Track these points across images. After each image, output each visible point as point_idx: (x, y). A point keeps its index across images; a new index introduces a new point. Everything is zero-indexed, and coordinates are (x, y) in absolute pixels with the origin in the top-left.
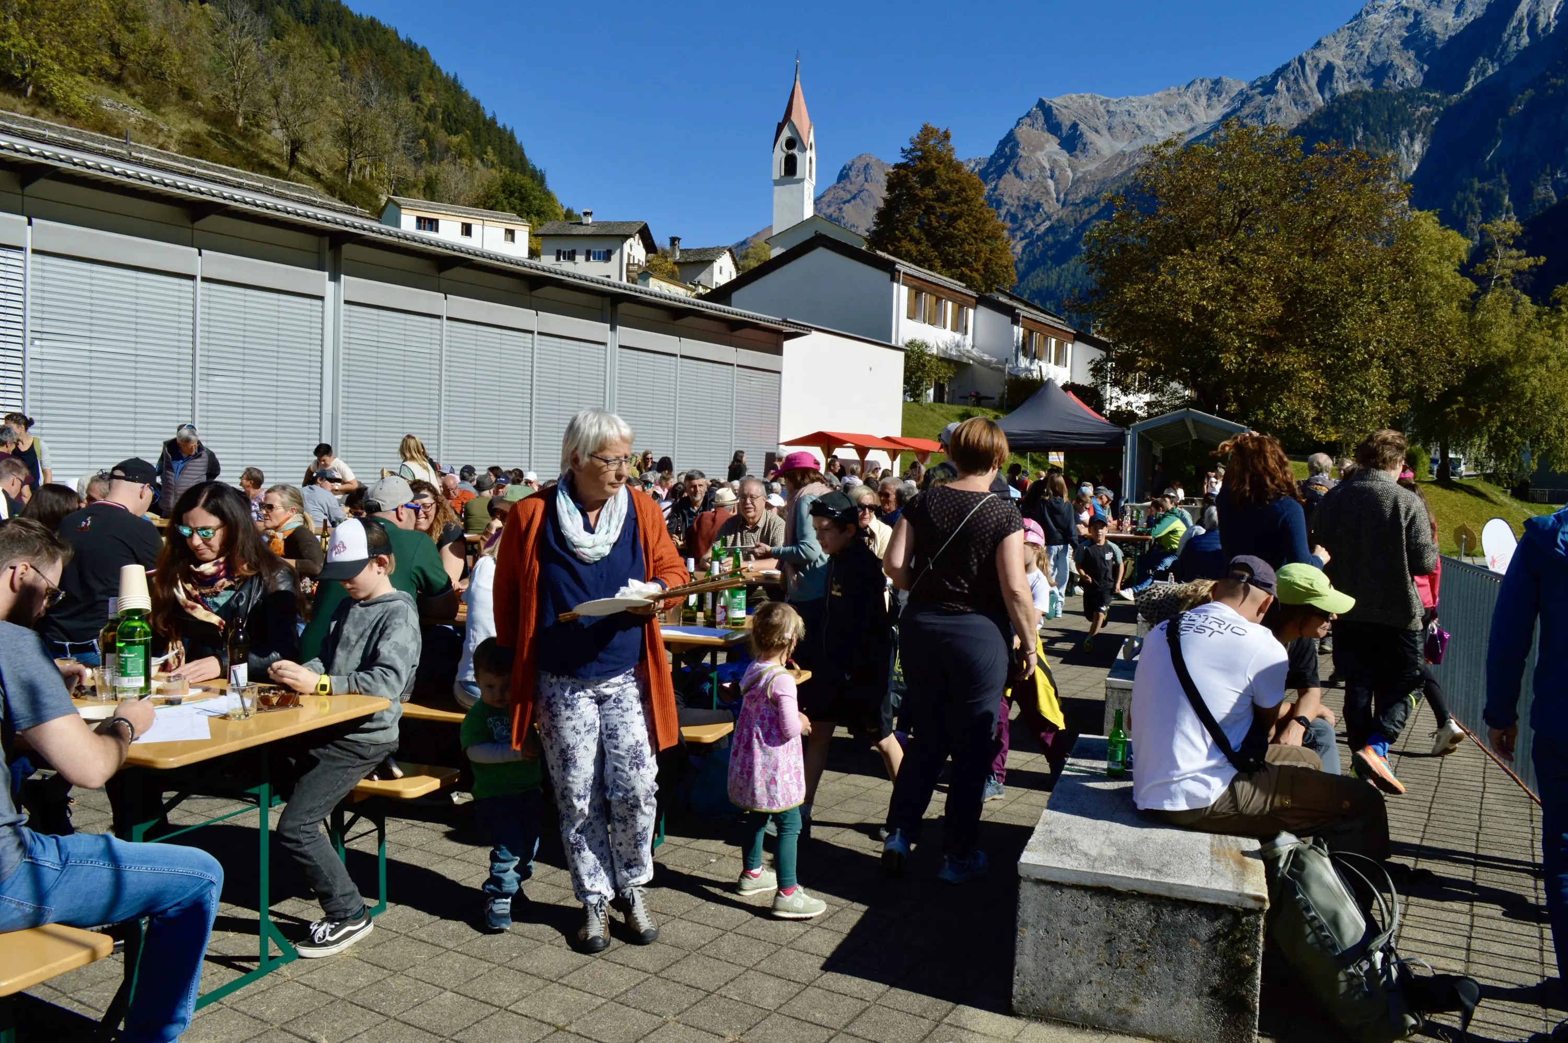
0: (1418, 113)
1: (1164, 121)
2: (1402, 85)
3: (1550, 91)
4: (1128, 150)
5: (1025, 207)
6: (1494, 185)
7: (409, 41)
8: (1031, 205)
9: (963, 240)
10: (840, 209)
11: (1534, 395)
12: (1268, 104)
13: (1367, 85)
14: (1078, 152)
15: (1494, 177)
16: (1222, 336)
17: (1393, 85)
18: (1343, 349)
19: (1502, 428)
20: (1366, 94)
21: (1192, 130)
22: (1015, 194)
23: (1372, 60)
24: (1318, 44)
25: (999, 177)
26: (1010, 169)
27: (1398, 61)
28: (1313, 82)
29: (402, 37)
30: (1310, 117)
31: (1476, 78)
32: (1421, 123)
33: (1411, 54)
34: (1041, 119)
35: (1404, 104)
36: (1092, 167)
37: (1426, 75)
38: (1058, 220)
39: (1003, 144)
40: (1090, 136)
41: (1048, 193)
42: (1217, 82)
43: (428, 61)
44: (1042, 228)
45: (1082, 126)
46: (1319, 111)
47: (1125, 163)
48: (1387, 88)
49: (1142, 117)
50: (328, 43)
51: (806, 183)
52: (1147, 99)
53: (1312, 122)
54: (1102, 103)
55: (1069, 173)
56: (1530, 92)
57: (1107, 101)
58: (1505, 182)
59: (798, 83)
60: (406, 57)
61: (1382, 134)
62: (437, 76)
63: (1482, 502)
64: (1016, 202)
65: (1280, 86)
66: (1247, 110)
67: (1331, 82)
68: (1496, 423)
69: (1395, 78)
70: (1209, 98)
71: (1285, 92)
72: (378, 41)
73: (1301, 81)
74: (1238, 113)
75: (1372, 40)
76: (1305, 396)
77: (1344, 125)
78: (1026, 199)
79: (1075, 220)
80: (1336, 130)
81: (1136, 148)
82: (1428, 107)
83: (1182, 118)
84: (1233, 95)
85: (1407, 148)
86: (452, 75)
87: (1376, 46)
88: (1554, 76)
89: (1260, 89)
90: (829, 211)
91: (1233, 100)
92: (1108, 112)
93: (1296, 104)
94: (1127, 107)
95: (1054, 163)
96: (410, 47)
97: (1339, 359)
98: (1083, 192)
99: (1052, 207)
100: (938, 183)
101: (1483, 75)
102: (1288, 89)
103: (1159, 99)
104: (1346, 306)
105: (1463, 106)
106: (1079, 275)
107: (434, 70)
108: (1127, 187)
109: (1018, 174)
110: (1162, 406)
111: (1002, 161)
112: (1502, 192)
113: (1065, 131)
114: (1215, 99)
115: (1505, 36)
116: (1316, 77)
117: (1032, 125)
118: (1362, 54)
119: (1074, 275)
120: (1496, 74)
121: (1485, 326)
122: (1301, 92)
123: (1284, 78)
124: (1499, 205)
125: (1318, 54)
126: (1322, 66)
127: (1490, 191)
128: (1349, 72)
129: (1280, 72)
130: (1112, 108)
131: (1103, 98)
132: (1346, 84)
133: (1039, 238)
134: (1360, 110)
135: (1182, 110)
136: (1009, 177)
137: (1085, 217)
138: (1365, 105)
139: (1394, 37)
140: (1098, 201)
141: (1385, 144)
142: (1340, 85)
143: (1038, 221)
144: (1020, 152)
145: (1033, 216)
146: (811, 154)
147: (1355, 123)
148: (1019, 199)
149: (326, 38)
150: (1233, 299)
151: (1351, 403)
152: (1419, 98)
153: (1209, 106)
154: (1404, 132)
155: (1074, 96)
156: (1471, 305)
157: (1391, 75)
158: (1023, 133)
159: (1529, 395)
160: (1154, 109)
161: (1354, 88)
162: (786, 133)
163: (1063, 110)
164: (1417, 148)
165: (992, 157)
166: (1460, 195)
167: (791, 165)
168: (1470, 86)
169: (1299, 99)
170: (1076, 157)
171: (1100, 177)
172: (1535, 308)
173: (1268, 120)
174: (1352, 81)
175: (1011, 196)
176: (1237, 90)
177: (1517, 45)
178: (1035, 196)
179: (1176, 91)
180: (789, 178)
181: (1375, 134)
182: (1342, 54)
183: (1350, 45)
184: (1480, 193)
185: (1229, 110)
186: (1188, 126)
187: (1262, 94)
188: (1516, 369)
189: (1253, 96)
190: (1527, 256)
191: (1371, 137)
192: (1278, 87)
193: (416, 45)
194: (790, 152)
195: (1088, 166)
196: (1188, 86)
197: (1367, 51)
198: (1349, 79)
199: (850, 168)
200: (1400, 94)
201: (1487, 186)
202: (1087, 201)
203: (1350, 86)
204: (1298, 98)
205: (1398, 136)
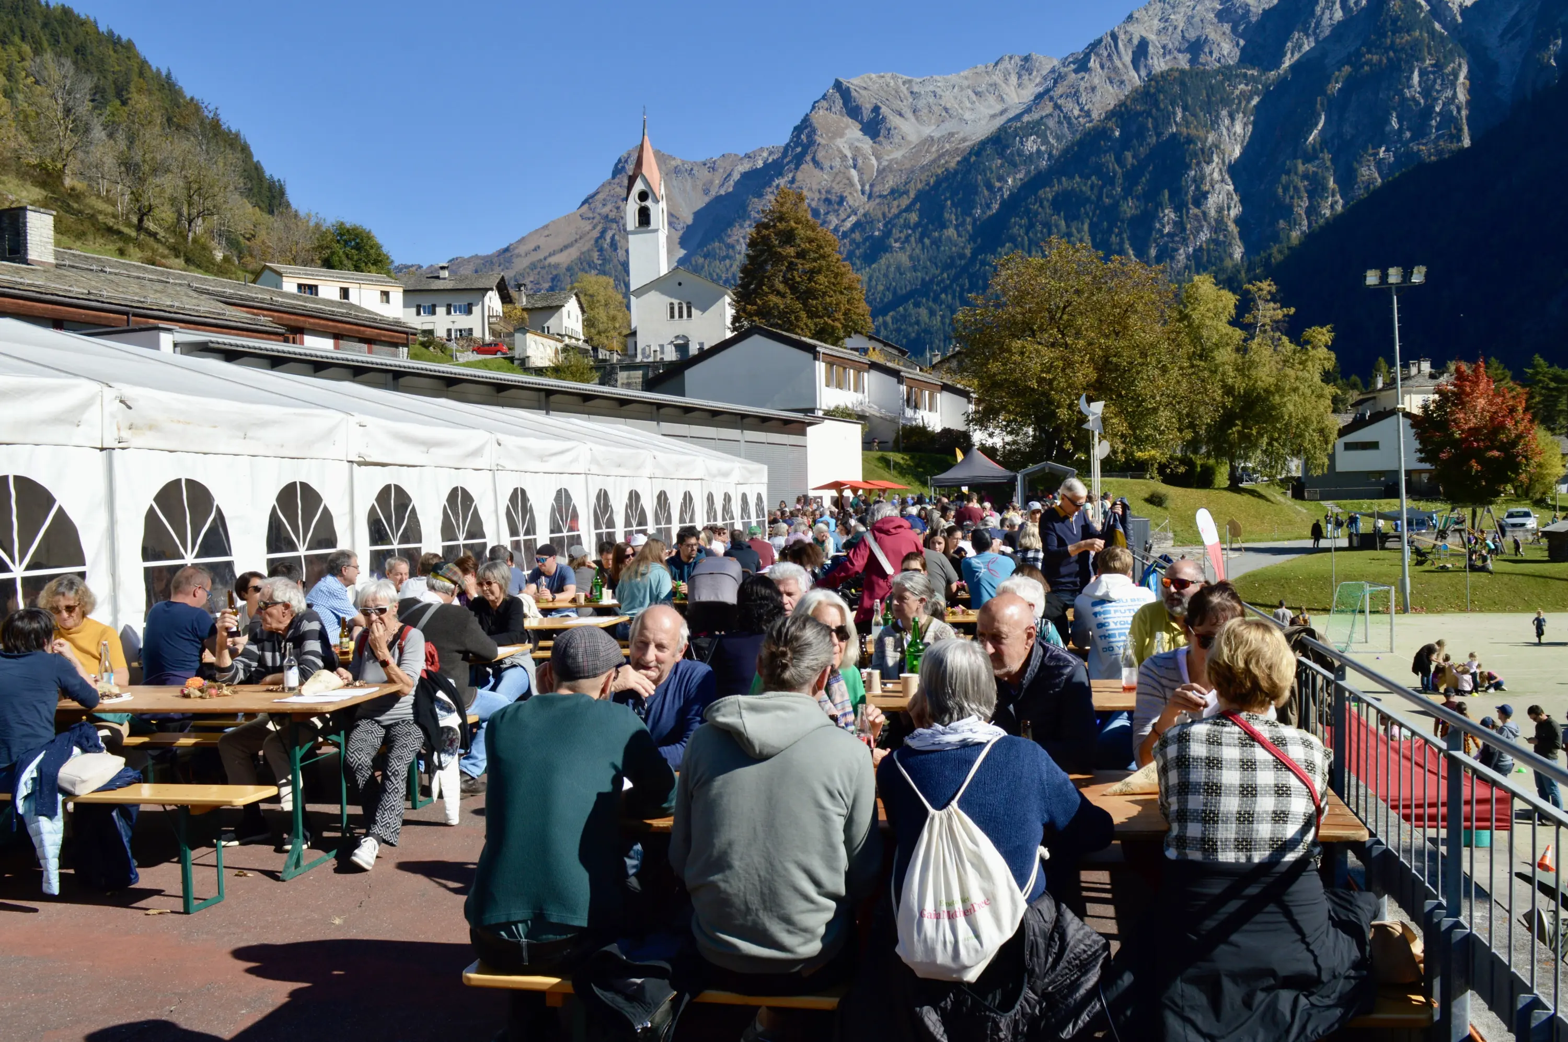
0: (1237, 92)
1: (973, 103)
2: (1219, 61)
3: (1366, 68)
4: (936, 135)
5: (828, 201)
6: (1318, 167)
7: (111, 33)
8: (833, 198)
9: (825, 294)
10: (618, 208)
11: (1290, 417)
12: (1082, 83)
13: (1183, 62)
14: (881, 138)
15: (1317, 158)
16: (1057, 397)
17: (1210, 62)
18: (1139, 401)
19: (1270, 444)
20: (1182, 72)
21: (1002, 113)
22: (815, 187)
23: (1186, 35)
24: (1130, 17)
25: (797, 168)
26: (808, 158)
27: (1212, 36)
28: (1128, 58)
29: (103, 28)
30: (1127, 97)
31: (1292, 54)
32: (1240, 103)
33: (1227, 27)
34: (839, 102)
35: (1222, 82)
36: (898, 154)
37: (1243, 50)
38: (865, 215)
39: (798, 130)
40: (894, 121)
41: (852, 184)
42: (1027, 59)
43: (137, 56)
44: (848, 224)
45: (884, 110)
46: (1135, 90)
47: (934, 149)
48: (1204, 65)
49: (948, 99)
50: (17, 40)
51: (660, 233)
52: (953, 78)
53: (1128, 103)
54: (904, 83)
55: (874, 161)
56: (1347, 69)
57: (910, 81)
58: (1328, 164)
59: (646, 137)
60: (112, 53)
61: (1202, 114)
62: (148, 74)
63: (1261, 501)
64: (817, 196)
65: (1093, 63)
66: (1060, 90)
67: (1146, 58)
68: (1265, 440)
69: (1211, 53)
70: (1020, 76)
71: (1099, 69)
72: (76, 34)
73: (1115, 57)
74: (1052, 93)
75: (1185, 14)
76: (1116, 435)
77: (1162, 106)
78: (828, 192)
79: (884, 215)
80: (1154, 110)
81: (945, 133)
82: (1247, 85)
83: (991, 99)
84: (1044, 73)
85: (1228, 129)
86: (164, 73)
87: (1189, 19)
88: (1369, 52)
89: (1073, 66)
90: (605, 210)
91: (1045, 78)
92: (912, 93)
93: (1111, 82)
94: (931, 88)
95: (856, 151)
96: (114, 41)
97: (1138, 407)
98: (890, 182)
99: (856, 199)
100: (798, 241)
101: (1299, 51)
102: (1102, 67)
103: (966, 78)
104: (1138, 373)
105: (1282, 83)
106: (891, 276)
107: (143, 65)
108: (937, 176)
109: (816, 163)
110: (1018, 444)
111: (799, 149)
112: (1327, 174)
113: (867, 114)
114: (1026, 77)
115: (1318, 10)
116: (1130, 53)
117: (829, 109)
118: (1175, 28)
119: (886, 276)
120: (1312, 49)
121: (1252, 364)
122: (1115, 69)
123: (1097, 55)
124: (1325, 188)
125: (1130, 28)
126: (1135, 42)
127: (1315, 173)
128: (1164, 47)
129: (1094, 47)
130: (916, 89)
131: (906, 77)
132: (1161, 60)
133: (845, 235)
134: (1177, 89)
135: (991, 89)
136: (807, 167)
137: (895, 211)
138: (1182, 84)
139: (1207, 10)
140: (906, 192)
141: (1205, 126)
142: (1156, 62)
143: (843, 216)
144: (818, 139)
145: (837, 211)
146: (663, 205)
147: (1173, 103)
148: (820, 192)
149: (13, 32)
150: (1063, 370)
151: (1147, 437)
152: (1237, 76)
153: (1019, 85)
154: (1224, 113)
155: (873, 76)
156: (1242, 349)
157: (1207, 50)
158: (820, 117)
159: (1286, 417)
160: (962, 89)
161: (1170, 65)
162: (639, 186)
163: (861, 91)
164: (1238, 128)
165: (788, 145)
166: (1284, 178)
167: (644, 217)
168: (1287, 63)
169: (1114, 78)
170: (880, 143)
171: (908, 166)
172: (1293, 346)
173: (1083, 100)
174: (1168, 57)
175: (810, 189)
176: (1048, 67)
177: (1331, 19)
178: (837, 188)
179: (983, 69)
180: (642, 229)
181: (1194, 115)
182: (1155, 28)
183: (1165, 19)
184: (1305, 176)
185: (1041, 89)
186: (999, 108)
187: (1076, 71)
188: (1277, 397)
189: (1066, 75)
190: (1281, 308)
191: (1191, 119)
192: (1091, 64)
193: (119, 38)
194: (643, 204)
195: (895, 154)
196: (996, 64)
197: (1181, 26)
198: (1164, 55)
199: (626, 161)
200: (1218, 71)
201: (1311, 168)
202: (895, 193)
203: (1166, 63)
204: (1113, 75)
205: (1218, 116)
